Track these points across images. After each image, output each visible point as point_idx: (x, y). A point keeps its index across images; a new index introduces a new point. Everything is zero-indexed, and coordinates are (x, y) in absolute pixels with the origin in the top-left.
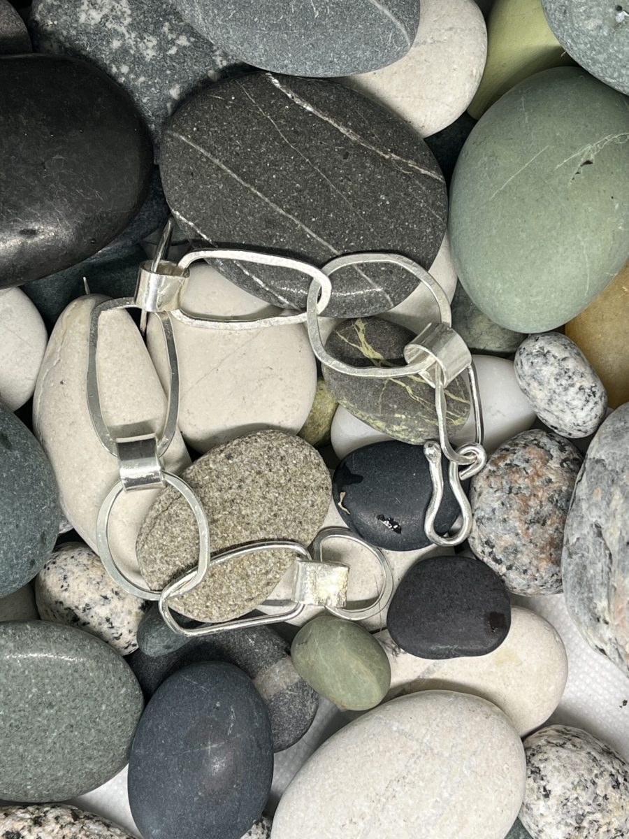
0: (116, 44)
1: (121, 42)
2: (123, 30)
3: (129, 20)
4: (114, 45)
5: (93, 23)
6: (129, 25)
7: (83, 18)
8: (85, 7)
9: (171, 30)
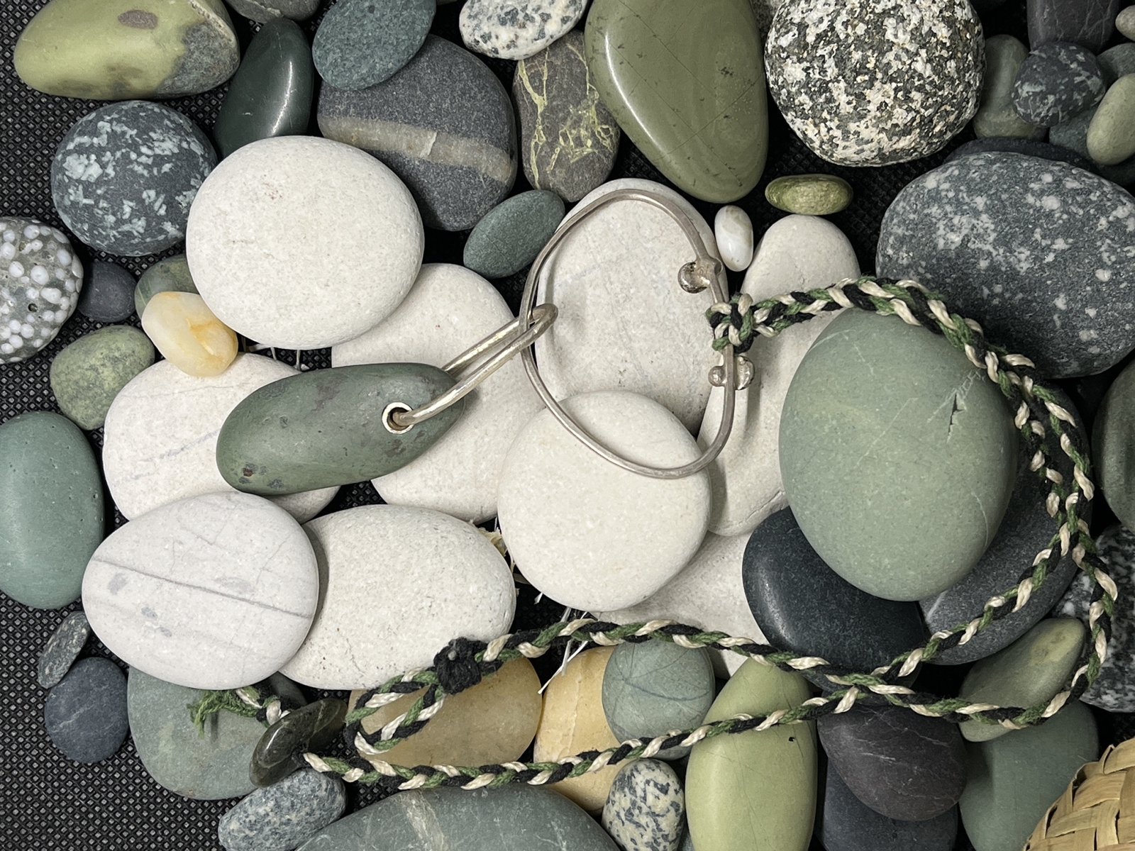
0: (983, 264)
1: (988, 261)
2: (989, 247)
3: (993, 235)
4: (981, 265)
5: (953, 247)
6: (995, 240)
7: (941, 243)
8: (941, 232)
9: (1044, 237)
